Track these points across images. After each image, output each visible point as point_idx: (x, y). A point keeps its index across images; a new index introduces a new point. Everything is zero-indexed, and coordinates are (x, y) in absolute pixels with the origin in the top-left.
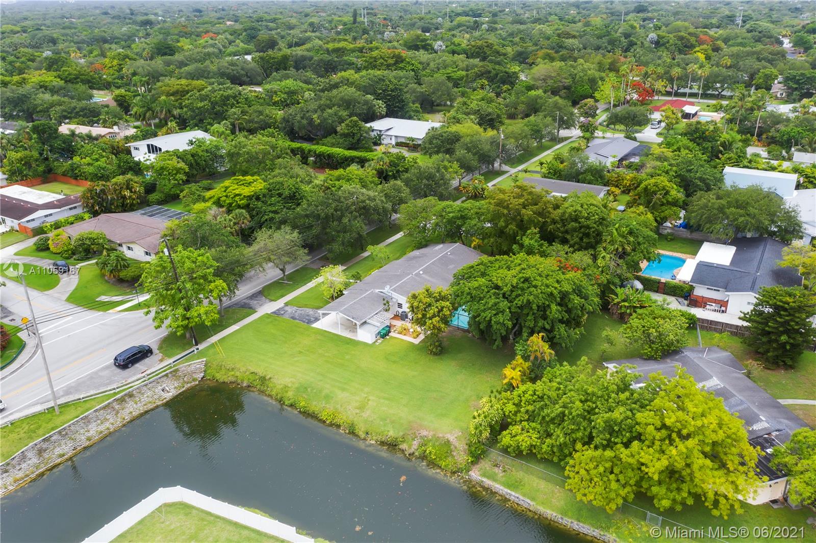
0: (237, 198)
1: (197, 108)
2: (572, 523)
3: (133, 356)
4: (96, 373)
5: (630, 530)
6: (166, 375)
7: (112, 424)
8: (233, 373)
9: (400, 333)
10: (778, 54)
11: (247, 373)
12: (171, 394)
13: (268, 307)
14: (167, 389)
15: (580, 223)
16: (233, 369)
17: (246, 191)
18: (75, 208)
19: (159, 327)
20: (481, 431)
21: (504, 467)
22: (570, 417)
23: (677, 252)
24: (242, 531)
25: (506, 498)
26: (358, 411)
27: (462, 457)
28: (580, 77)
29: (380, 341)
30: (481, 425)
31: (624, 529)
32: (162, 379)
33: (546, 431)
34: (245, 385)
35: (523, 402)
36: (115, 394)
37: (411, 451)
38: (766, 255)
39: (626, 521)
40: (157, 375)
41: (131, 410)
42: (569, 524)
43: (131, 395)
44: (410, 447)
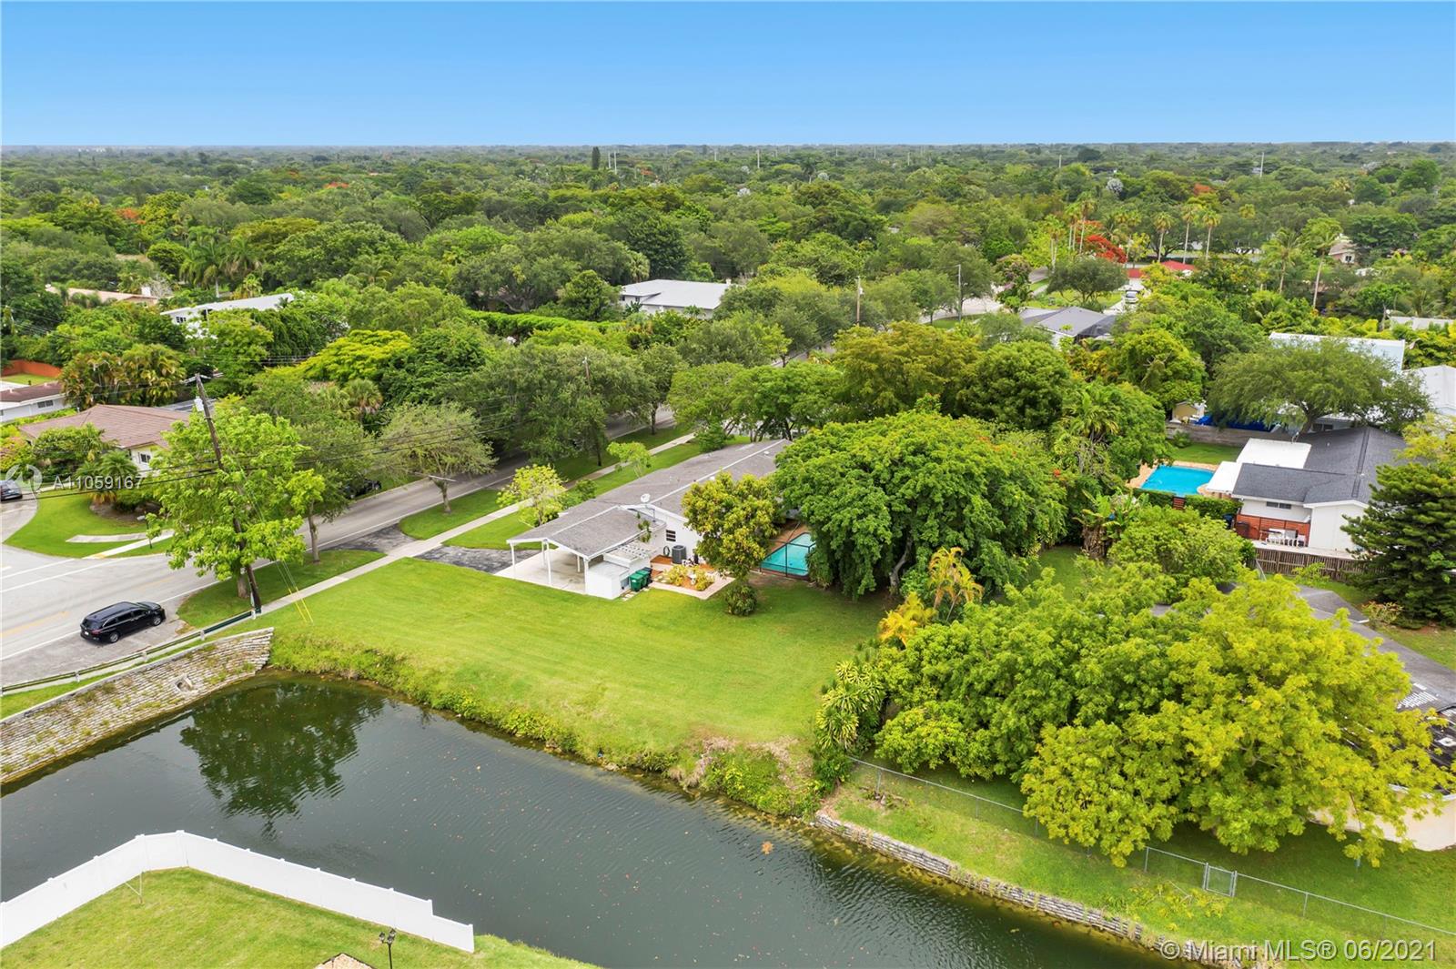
0: (358, 365)
1: (300, 259)
2: (1042, 898)
3: (121, 618)
4: (41, 651)
5: (1169, 905)
6: (189, 656)
7: (63, 743)
8: (327, 653)
9: (672, 582)
10: (1335, 199)
11: (358, 652)
12: (195, 692)
13: (411, 549)
14: (189, 682)
15: (1017, 380)
16: (328, 646)
17: (377, 353)
18: (50, 403)
19: (179, 564)
20: (838, 721)
21: (889, 798)
22: (1028, 671)
23: (1198, 462)
24: (312, 920)
25: (896, 860)
26: (582, 709)
27: (800, 785)
28: (996, 226)
29: (630, 596)
30: (838, 709)
31: (1156, 904)
32: (178, 663)
33: (976, 715)
34: (351, 675)
35: (926, 658)
36: (76, 684)
37: (693, 779)
38: (1370, 452)
39: (1160, 888)
40: (168, 654)
41: (108, 718)
42: (1036, 901)
43: (108, 690)
44: (689, 773)
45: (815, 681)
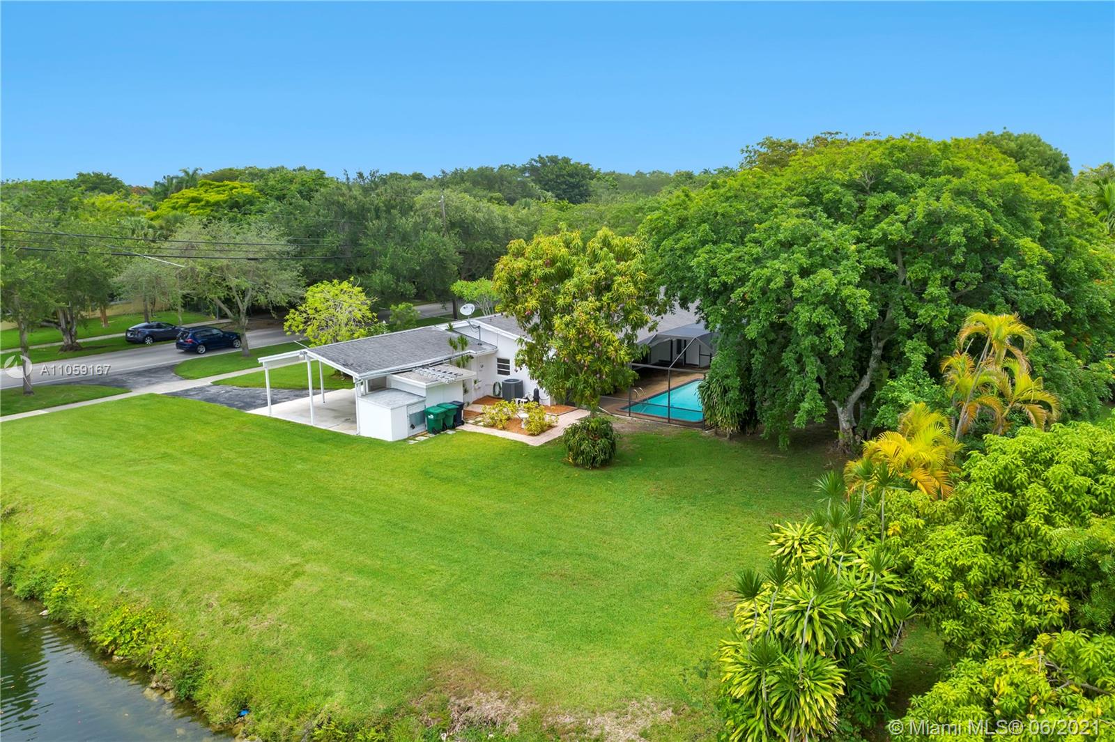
9: (494, 425)
17: (216, 197)
29: (422, 439)
45: (714, 577)
